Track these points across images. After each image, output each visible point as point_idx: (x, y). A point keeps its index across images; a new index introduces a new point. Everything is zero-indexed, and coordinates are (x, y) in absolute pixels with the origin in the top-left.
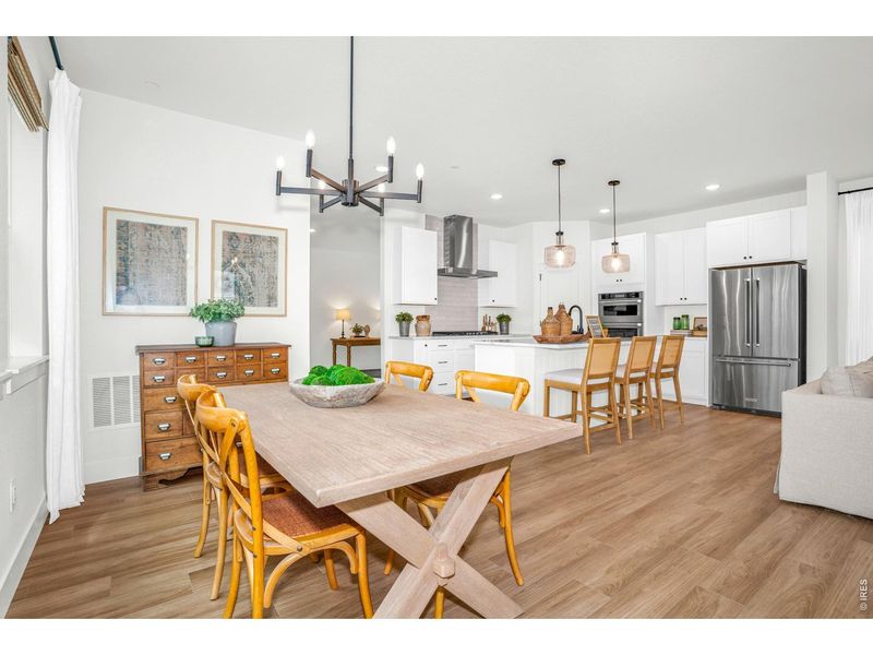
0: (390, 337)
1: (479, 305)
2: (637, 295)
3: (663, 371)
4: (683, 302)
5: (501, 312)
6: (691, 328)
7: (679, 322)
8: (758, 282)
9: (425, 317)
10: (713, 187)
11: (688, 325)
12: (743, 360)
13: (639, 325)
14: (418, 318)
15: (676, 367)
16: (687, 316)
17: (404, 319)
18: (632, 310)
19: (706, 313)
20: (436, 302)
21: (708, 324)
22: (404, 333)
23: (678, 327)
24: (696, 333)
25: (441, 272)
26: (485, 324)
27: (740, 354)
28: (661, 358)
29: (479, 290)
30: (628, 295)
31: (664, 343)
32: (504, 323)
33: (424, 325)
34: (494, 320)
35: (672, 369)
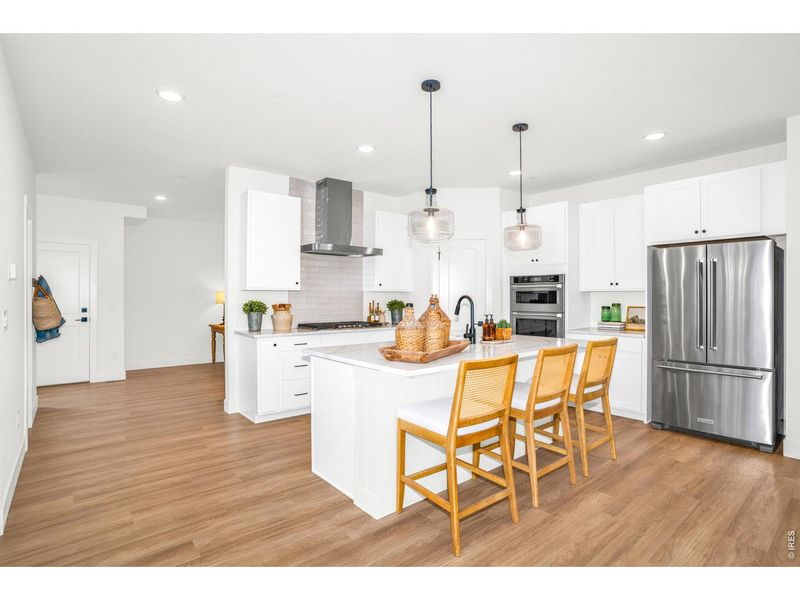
0: (236, 333)
1: (364, 289)
2: (556, 278)
3: (588, 390)
4: (614, 287)
5: (393, 298)
6: (624, 319)
7: (609, 314)
8: (715, 263)
9: (284, 306)
10: (655, 137)
11: (620, 317)
12: (687, 367)
13: (559, 315)
14: (274, 307)
15: (605, 382)
16: (619, 305)
17: (254, 309)
18: (550, 298)
19: (644, 301)
20: (298, 288)
21: (645, 315)
22: (255, 328)
23: (607, 319)
24: (631, 326)
25: (306, 249)
26: (371, 312)
27: (684, 359)
28: (585, 374)
29: (364, 272)
30: (544, 279)
31: (589, 353)
32: (396, 311)
33: (282, 315)
34: (383, 308)
35: (600, 387)
